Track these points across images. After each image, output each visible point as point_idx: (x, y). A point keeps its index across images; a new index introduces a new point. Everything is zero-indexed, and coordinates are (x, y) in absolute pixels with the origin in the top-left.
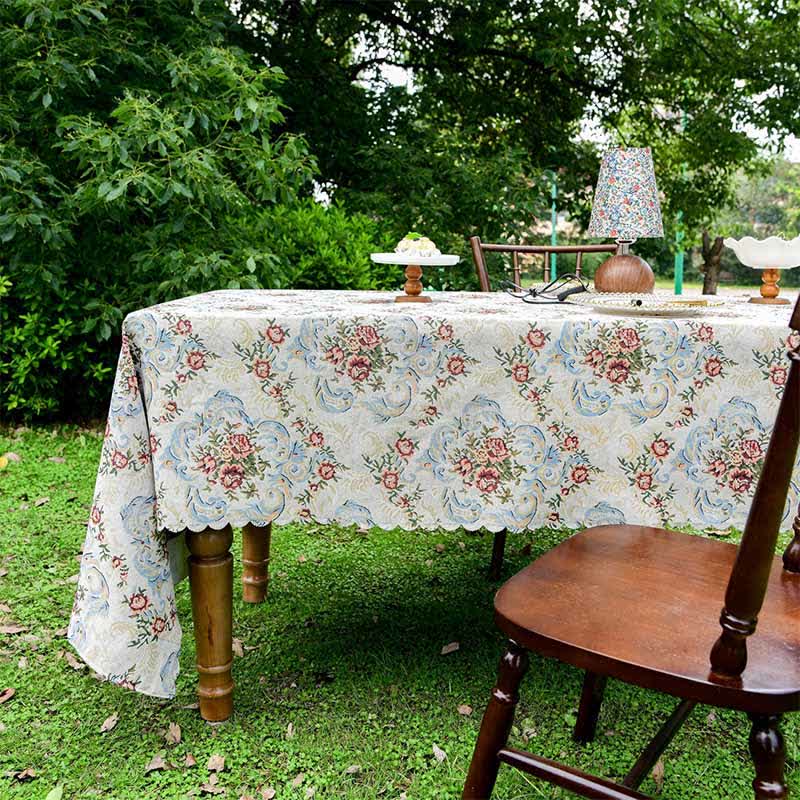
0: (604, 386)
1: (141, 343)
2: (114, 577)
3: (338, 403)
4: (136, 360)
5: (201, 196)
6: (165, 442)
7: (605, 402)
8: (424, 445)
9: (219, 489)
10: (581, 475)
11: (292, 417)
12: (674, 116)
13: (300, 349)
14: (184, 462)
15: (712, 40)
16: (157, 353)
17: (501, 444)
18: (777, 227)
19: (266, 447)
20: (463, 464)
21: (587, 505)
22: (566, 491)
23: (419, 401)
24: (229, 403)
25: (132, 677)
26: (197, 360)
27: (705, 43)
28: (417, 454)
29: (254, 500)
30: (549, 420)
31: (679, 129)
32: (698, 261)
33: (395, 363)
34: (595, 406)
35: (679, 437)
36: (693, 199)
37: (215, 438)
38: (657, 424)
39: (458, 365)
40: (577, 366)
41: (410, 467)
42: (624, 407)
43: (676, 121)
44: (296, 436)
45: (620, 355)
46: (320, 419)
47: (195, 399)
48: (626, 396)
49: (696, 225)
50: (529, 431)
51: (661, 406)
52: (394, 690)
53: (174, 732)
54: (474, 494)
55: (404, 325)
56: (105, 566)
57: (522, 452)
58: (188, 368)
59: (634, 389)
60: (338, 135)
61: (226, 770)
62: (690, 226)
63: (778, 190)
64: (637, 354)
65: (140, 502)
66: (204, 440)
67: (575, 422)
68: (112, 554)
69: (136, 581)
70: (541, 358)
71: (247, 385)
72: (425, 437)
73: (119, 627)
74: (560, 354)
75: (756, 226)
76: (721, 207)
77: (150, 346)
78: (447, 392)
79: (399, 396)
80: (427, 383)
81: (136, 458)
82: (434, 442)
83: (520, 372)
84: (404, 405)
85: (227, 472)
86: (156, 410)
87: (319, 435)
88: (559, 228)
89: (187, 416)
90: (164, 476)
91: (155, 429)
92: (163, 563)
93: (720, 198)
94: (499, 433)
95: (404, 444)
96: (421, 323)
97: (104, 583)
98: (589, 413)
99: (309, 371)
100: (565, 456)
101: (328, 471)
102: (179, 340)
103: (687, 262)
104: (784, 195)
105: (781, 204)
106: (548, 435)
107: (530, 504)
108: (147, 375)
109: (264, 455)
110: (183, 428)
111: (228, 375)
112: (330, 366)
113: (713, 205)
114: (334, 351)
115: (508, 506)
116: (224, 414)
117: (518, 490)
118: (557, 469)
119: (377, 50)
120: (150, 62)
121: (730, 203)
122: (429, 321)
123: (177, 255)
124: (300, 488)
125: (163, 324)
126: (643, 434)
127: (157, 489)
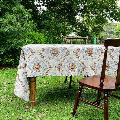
0: (87, 56)
1: (24, 51)
2: (21, 84)
3: (51, 59)
4: (24, 53)
5: (19, 30)
6: (28, 65)
7: (88, 58)
8: (63, 64)
9: (35, 71)
10: (84, 68)
11: (45, 61)
12: (94, 15)
13: (46, 51)
14: (31, 67)
15: (100, 3)
16: (27, 52)
17: (74, 64)
18: (112, 35)
19: (42, 65)
20: (69, 67)
21: (85, 72)
22: (82, 70)
23: (63, 58)
24: (37, 59)
25: (23, 98)
26: (32, 53)
27: (98, 3)
28: (62, 66)
29: (40, 73)
30: (80, 61)
31: (94, 18)
32: (98, 41)
33: (59, 53)
34: (86, 59)
35: (97, 63)
36: (97, 30)
37: (35, 64)
38: (94, 61)
39: (68, 54)
40: (84, 53)
41: (62, 68)
42: (90, 59)
43: (94, 17)
44: (46, 64)
45: (90, 52)
46: (49, 61)
47: (32, 59)
48: (90, 57)
49: (98, 34)
50: (77, 62)
51: (95, 59)
52: (58, 101)
53: (27, 107)
54: (70, 71)
55: (61, 48)
56: (19, 82)
57: (77, 65)
58: (31, 54)
59: (91, 56)
60: (37, 19)
61: (36, 111)
62: (97, 35)
63: (112, 28)
64: (92, 52)
65: (24, 73)
66: (33, 64)
67: (84, 61)
68: (20, 80)
69: (24, 84)
70: (79, 52)
71: (39, 57)
72: (63, 63)
73: (21, 91)
74: (82, 52)
75: (109, 34)
76: (102, 31)
77: (26, 51)
78: (66, 57)
79: (60, 58)
80: (64, 56)
81: (24, 67)
82: (65, 64)
83: (76, 54)
84: (61, 59)
85: (36, 69)
86: (26, 60)
87: (49, 63)
88: (73, 35)
89: (31, 61)
90: (28, 69)
91: (26, 63)
92: (27, 82)
93: (102, 30)
94: (73, 63)
95: (61, 64)
96: (63, 48)
97: (19, 84)
98: (85, 60)
99: (48, 55)
100: (82, 66)
101: (50, 68)
102: (30, 50)
103: (96, 41)
104: (113, 29)
105: (113, 30)
106: (80, 63)
107: (78, 72)
108: (25, 55)
109: (41, 66)
110: (30, 62)
111: (36, 55)
112: (50, 54)
113: (101, 31)
114: (51, 52)
115: (75, 72)
116: (36, 61)
117: (76, 70)
118: (81, 68)
119: (40, 3)
120: (9, 8)
121: (103, 31)
122: (64, 48)
123: (16, 40)
124: (46, 71)
125: (27, 48)
126: (93, 62)
127: (27, 71)
